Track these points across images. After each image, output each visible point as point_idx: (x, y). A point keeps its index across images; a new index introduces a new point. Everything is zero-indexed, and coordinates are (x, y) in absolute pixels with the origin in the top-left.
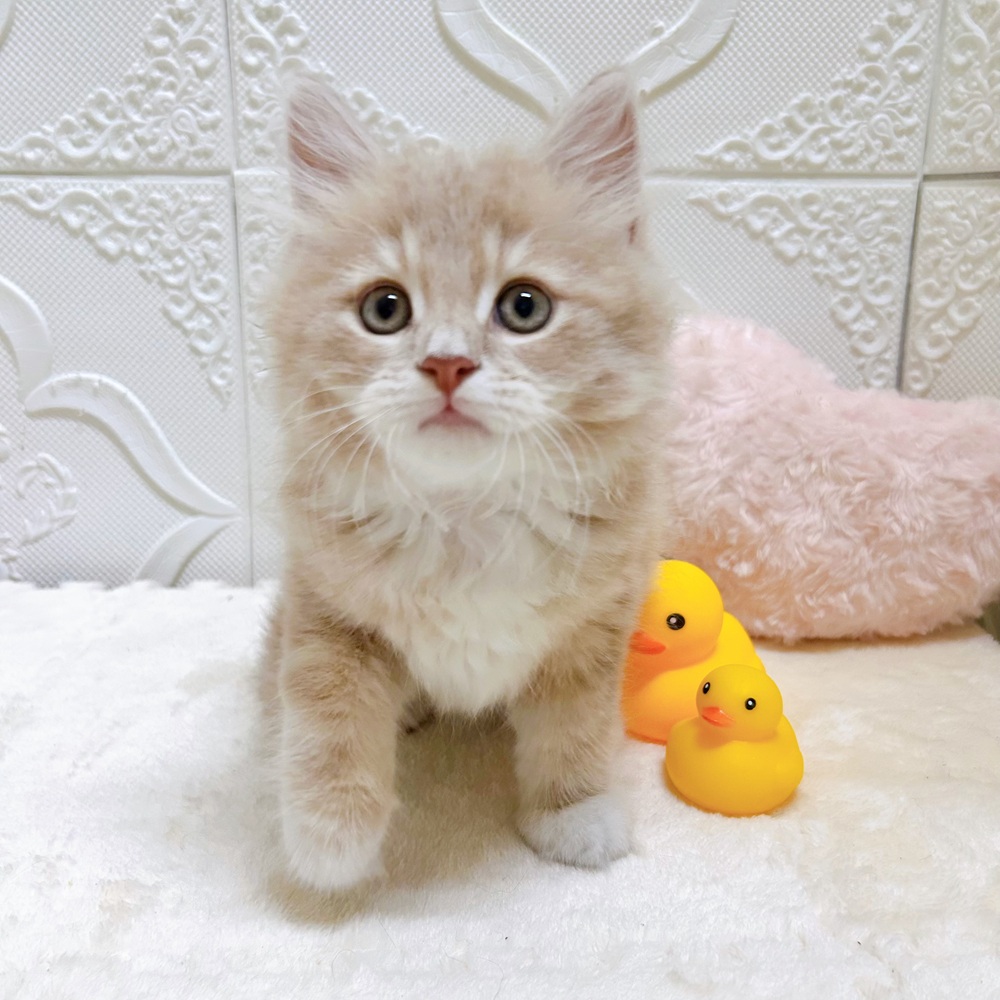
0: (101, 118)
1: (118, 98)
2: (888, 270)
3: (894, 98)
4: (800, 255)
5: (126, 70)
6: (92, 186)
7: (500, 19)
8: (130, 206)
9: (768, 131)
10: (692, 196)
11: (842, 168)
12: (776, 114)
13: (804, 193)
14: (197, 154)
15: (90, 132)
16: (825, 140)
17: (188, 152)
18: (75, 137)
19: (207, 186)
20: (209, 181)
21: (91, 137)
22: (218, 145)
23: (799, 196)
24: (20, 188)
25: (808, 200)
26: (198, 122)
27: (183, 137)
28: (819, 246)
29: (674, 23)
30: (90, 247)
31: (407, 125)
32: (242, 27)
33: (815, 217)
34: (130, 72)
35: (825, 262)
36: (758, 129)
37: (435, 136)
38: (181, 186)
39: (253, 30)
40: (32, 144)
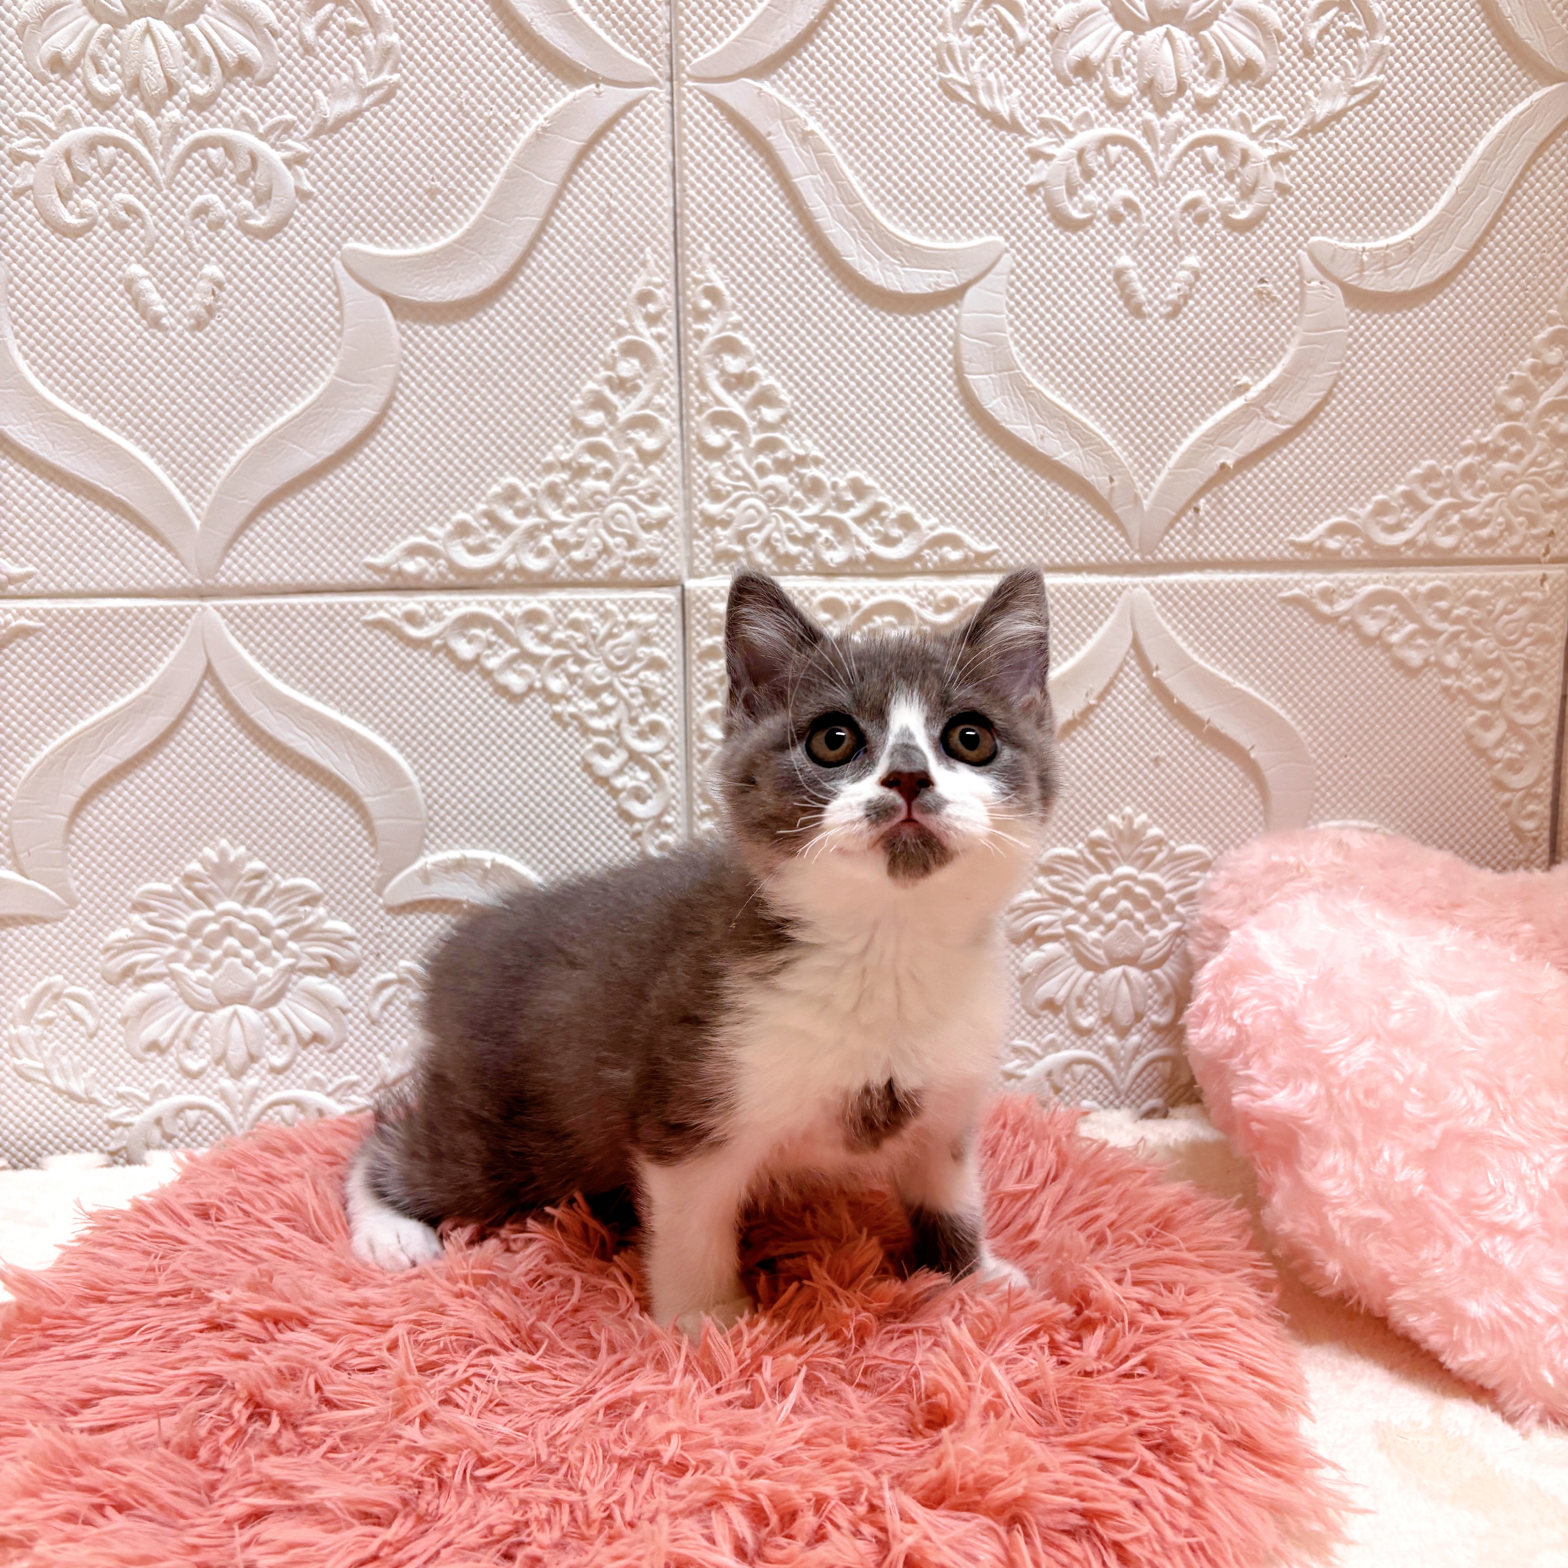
0: (508, 515)
1: (534, 491)
2: (1538, 679)
3: (1540, 465)
4: (1427, 663)
5: (544, 454)
6: (492, 604)
7: (1040, 380)
8: (542, 628)
9: (1382, 509)
10: (1286, 594)
11: (1477, 552)
12: (1392, 487)
13: (1430, 585)
14: (637, 561)
15: (491, 534)
16: (1455, 519)
17: (625, 559)
18: (471, 541)
19: (649, 602)
20: (650, 594)
21: (493, 540)
22: (666, 548)
23: (1423, 589)
24: (394, 610)
25: (1437, 594)
26: (640, 520)
27: (619, 540)
28: (1449, 652)
29: (1262, 377)
30: (485, 684)
31: (917, 518)
32: (703, 398)
33: (1444, 615)
34: (550, 457)
35: (1457, 673)
36: (1369, 507)
37: (952, 530)
38: (613, 602)
39: (719, 402)
40: (413, 551)
